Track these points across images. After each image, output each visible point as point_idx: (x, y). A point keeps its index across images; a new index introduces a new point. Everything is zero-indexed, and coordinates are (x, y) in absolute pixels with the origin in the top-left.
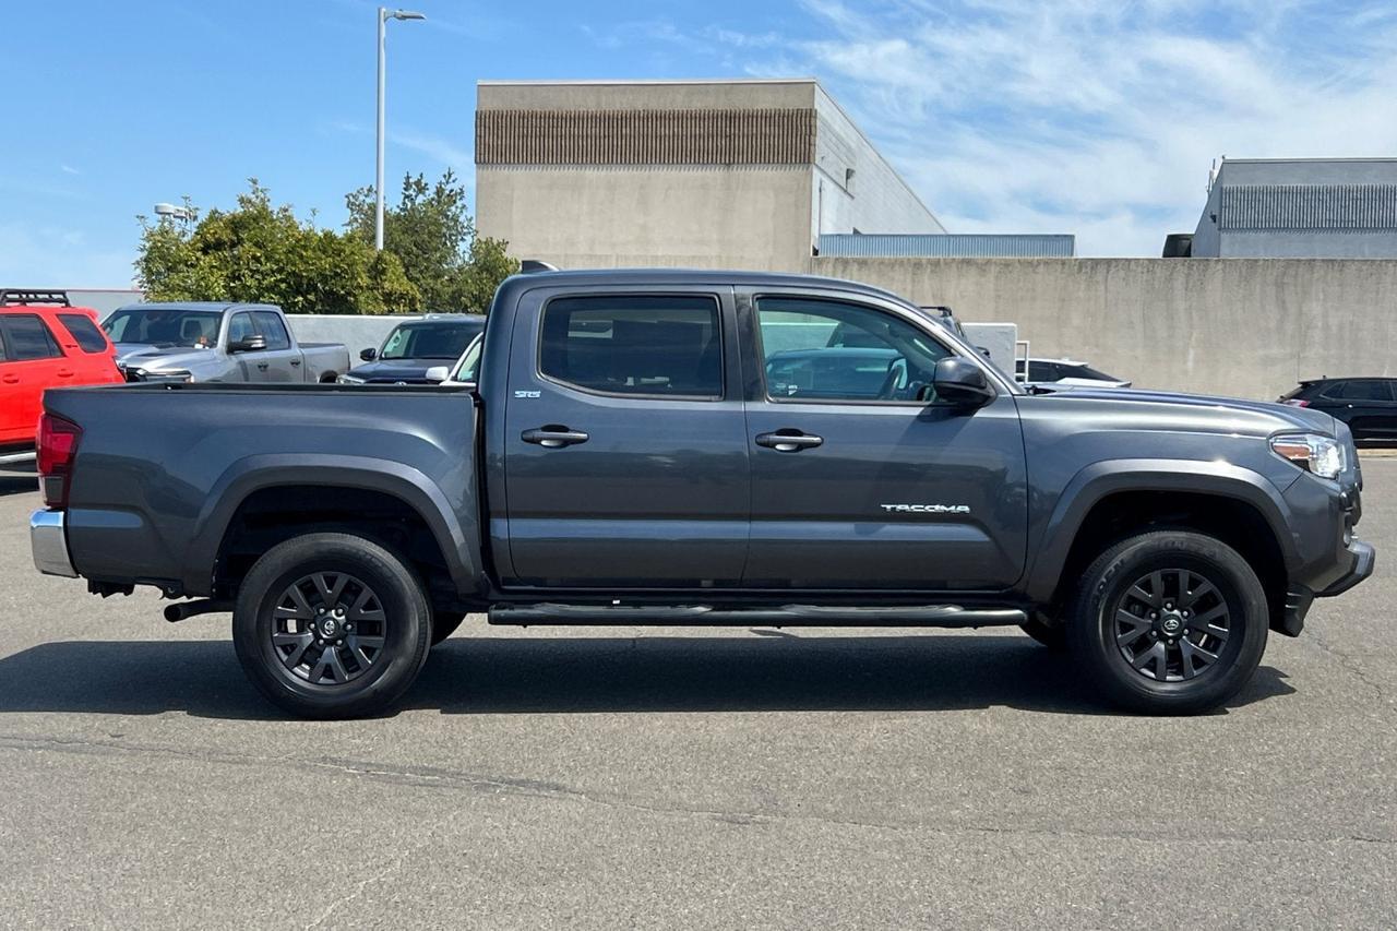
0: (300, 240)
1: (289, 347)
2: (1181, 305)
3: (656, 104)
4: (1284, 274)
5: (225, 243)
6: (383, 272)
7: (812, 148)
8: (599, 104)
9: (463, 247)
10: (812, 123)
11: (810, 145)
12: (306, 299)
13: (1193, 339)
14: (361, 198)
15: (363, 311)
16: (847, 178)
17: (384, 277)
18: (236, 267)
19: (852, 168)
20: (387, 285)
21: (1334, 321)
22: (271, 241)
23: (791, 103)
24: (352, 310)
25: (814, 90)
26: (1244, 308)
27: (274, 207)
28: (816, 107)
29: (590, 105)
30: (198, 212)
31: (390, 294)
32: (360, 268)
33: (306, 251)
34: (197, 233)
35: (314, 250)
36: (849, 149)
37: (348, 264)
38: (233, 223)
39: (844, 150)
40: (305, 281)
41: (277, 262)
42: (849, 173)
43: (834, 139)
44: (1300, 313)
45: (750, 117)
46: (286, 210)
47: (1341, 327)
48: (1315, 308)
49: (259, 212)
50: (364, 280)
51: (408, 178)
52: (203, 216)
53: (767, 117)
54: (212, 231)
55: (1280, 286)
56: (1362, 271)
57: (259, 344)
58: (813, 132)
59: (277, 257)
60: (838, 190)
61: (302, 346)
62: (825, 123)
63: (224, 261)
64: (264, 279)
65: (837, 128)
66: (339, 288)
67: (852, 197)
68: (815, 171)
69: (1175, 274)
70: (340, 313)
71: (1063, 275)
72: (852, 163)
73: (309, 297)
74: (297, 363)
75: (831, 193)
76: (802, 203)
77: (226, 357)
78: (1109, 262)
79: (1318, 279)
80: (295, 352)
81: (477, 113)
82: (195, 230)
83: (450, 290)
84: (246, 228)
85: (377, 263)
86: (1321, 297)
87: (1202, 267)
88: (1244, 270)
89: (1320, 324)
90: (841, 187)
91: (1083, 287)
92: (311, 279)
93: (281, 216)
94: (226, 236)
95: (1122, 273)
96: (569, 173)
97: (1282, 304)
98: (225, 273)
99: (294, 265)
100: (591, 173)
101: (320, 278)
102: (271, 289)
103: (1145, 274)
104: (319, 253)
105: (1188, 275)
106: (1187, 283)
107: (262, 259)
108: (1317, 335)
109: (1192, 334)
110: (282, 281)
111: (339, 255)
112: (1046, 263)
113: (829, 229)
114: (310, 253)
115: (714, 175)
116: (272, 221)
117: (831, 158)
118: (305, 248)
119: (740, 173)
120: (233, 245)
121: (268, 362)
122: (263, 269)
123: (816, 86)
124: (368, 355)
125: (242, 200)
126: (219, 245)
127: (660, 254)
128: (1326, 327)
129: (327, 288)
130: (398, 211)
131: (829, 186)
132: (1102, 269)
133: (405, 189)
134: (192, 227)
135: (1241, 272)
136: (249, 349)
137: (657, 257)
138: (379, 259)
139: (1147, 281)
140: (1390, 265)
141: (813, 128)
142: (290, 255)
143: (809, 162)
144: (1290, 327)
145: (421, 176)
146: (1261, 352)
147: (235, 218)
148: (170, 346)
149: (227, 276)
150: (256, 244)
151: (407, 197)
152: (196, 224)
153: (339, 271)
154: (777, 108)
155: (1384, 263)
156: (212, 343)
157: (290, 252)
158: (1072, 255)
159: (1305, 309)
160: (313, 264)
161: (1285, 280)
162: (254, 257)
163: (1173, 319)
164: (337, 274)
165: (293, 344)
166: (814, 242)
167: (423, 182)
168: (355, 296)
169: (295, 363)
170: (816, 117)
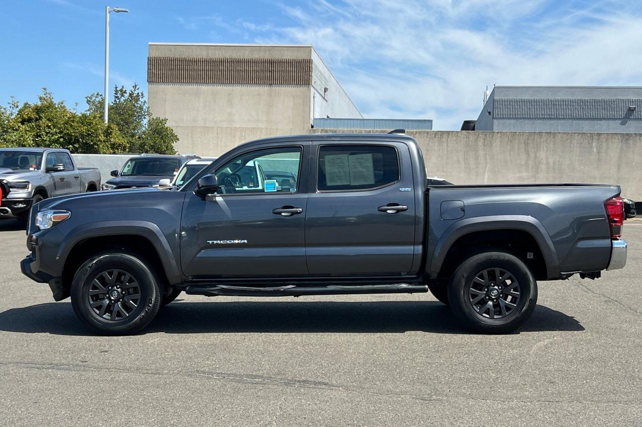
0: (70, 118)
1: (73, 170)
2: (481, 153)
3: (236, 55)
4: (528, 139)
5: (32, 119)
6: (111, 133)
7: (310, 77)
8: (208, 54)
9: (145, 122)
10: (311, 66)
11: (309, 76)
12: (74, 147)
13: (487, 168)
14: (94, 98)
15: (101, 152)
16: (325, 92)
17: (111, 136)
18: (38, 131)
19: (327, 87)
20: (112, 140)
21: (551, 161)
22: (56, 118)
23: (301, 56)
24: (96, 152)
25: (311, 50)
26: (510, 155)
27: (56, 101)
28: (312, 58)
29: (204, 55)
30: (19, 103)
31: (114, 144)
32: (100, 131)
33: (73, 123)
34: (18, 114)
35: (77, 122)
36: (325, 78)
37: (94, 130)
38: (36, 109)
39: (324, 79)
40: (73, 138)
41: (59, 128)
42: (326, 90)
43: (319, 74)
44: (536, 157)
45: (280, 62)
46: (62, 103)
47: (554, 163)
48: (542, 155)
49: (50, 104)
50: (102, 138)
51: (116, 88)
52: (21, 106)
53: (290, 63)
54: (26, 113)
55: (526, 144)
56: (563, 137)
57: (61, 168)
58: (311, 70)
59: (59, 126)
60: (321, 97)
61: (79, 169)
62: (316, 67)
63: (32, 128)
64: (52, 136)
65: (320, 68)
66: (90, 141)
67: (327, 101)
68: (312, 88)
69: (479, 139)
70: (90, 153)
71: (428, 139)
72: (327, 85)
73: (75, 145)
74: (78, 178)
75: (318, 98)
76: (306, 103)
77: (45, 174)
78: (448, 132)
79: (544, 141)
80: (77, 172)
81: (148, 58)
82: (17, 113)
83: (139, 142)
84: (43, 112)
85: (107, 129)
86: (545, 149)
87: (491, 135)
88: (510, 137)
89: (544, 162)
90: (322, 96)
91: (437, 144)
92: (76, 137)
93: (60, 106)
94: (34, 116)
95: (454, 138)
96: (194, 87)
97: (527, 153)
98: (33, 134)
99: (68, 130)
100: (204, 88)
101: (81, 136)
102: (56, 141)
103: (465, 139)
104: (80, 124)
105: (485, 139)
106: (484, 142)
107: (52, 127)
108: (543, 167)
109: (486, 166)
110: (61, 137)
111: (90, 125)
112: (420, 133)
113: (317, 116)
114: (75, 124)
115: (264, 89)
116: (56, 108)
117: (318, 82)
118: (73, 121)
119: (276, 88)
120: (37, 120)
121: (65, 177)
122: (52, 131)
123: (312, 49)
124: (114, 173)
125: (41, 99)
126: (30, 120)
127: (238, 126)
128: (547, 164)
129: (84, 141)
130: (113, 104)
131: (317, 95)
132: (445, 136)
133: (116, 94)
134: (16, 111)
135: (508, 138)
136: (56, 170)
137: (236, 128)
138: (109, 127)
139: (466, 142)
140: (576, 135)
141: (311, 68)
142: (66, 125)
143: (309, 84)
144: (531, 163)
145: (123, 87)
146: (518, 175)
147: (37, 107)
148: (18, 169)
149: (34, 135)
150: (48, 120)
151: (116, 97)
152: (18, 109)
153: (90, 133)
154: (294, 58)
155: (573, 134)
156: (38, 167)
157: (66, 123)
158: (432, 129)
159: (538, 155)
160: (77, 129)
161: (529, 142)
162: (48, 126)
163: (478, 159)
164: (89, 134)
165: (75, 168)
166: (311, 122)
167: (124, 90)
168: (98, 145)
169: (76, 178)
170: (312, 63)
